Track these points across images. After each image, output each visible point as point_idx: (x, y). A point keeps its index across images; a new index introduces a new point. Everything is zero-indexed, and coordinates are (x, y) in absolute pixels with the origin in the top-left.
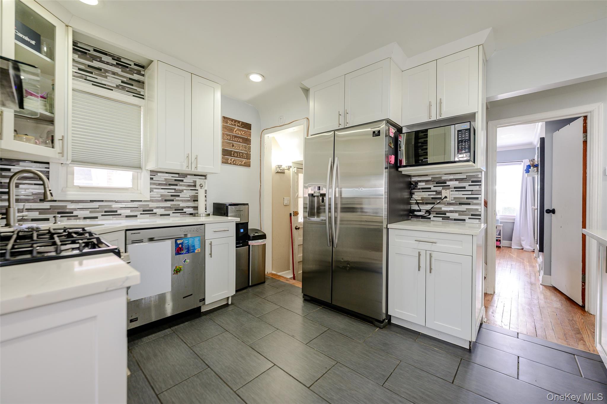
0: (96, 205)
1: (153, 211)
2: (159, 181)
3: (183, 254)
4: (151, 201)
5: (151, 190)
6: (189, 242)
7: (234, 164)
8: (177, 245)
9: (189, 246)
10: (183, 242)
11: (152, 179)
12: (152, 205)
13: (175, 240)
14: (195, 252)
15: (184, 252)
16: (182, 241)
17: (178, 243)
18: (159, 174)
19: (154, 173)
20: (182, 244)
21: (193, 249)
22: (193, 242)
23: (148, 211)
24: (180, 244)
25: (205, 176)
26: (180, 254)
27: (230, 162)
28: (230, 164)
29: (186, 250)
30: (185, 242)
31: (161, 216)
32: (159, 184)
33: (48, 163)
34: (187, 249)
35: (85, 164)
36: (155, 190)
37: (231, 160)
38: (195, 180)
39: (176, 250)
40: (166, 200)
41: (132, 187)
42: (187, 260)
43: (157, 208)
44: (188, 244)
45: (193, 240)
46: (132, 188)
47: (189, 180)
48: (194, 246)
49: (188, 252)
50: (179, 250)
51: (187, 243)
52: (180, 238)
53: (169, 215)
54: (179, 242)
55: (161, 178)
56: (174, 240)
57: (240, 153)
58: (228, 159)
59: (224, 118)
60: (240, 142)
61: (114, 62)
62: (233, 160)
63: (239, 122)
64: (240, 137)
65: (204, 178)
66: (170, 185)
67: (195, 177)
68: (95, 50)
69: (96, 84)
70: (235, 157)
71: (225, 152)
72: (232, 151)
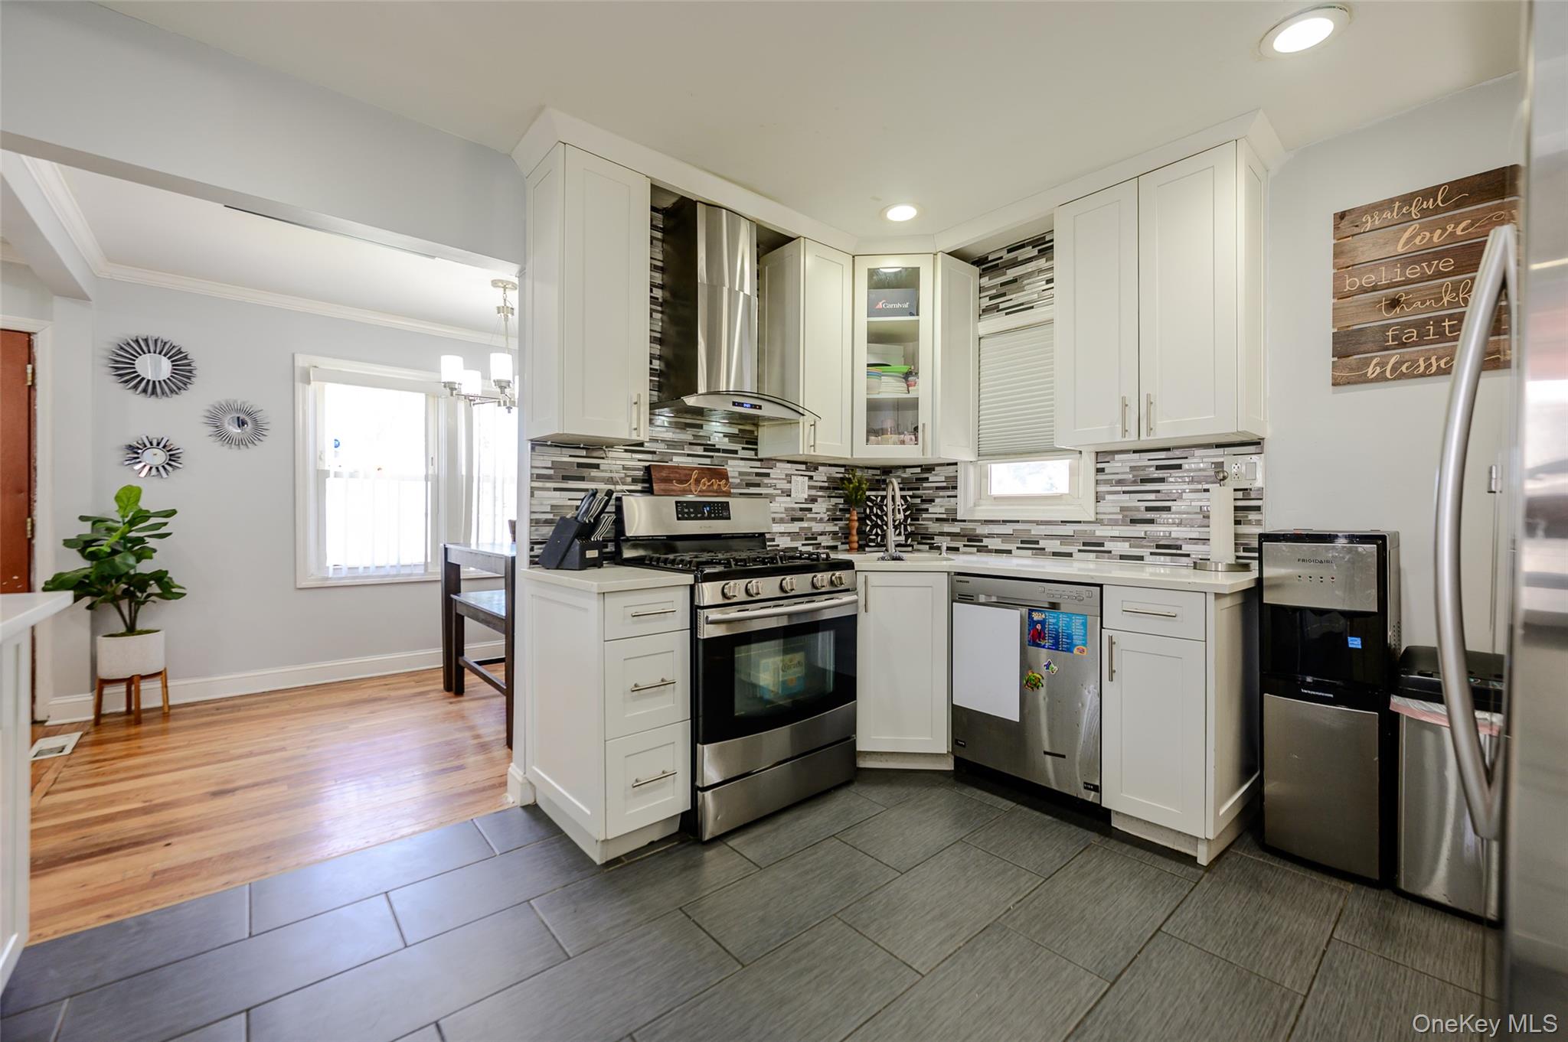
0: (1007, 529)
1: (1103, 546)
2: (1117, 474)
3: (1044, 647)
4: (1098, 522)
5: (1098, 499)
6: (1058, 621)
7: (1402, 376)
8: (1033, 623)
9: (1057, 631)
10: (1044, 620)
11: (1100, 471)
12: (1101, 532)
13: (1029, 610)
14: (1072, 652)
15: (1048, 643)
16: (1043, 616)
17: (1035, 619)
18: (1117, 457)
19: (1103, 456)
20: (1043, 622)
21: (1068, 644)
22: (1068, 625)
23: (1094, 546)
24: (1038, 622)
25: (1259, 443)
26: (1039, 645)
27: (1378, 370)
28: (1381, 378)
29: (1051, 641)
30: (1050, 620)
31: (1120, 559)
32: (1120, 482)
33: (956, 464)
34: (1054, 638)
35: (997, 457)
36: (1108, 497)
37: (1382, 365)
38: (1220, 460)
39: (1029, 634)
40: (1133, 521)
41: (1067, 492)
42: (1052, 665)
43: (1114, 538)
44: (1056, 627)
45: (1068, 619)
46: (1069, 494)
47: (1199, 462)
48: (1070, 636)
49: (1056, 646)
50: (1034, 635)
51: (1054, 624)
52: (1039, 609)
53: (1141, 558)
54: (1036, 616)
55: (1119, 466)
56: (1025, 610)
57: (1442, 319)
58: (1366, 363)
59: (1341, 216)
60: (1439, 275)
61: (1035, 252)
62: (1393, 361)
63: (1431, 193)
64: (1439, 255)
65: (1252, 449)
66: (1143, 481)
67: (1220, 451)
68: (1009, 251)
69: (1011, 311)
70: (1403, 345)
71: (1346, 344)
72: (1388, 327)
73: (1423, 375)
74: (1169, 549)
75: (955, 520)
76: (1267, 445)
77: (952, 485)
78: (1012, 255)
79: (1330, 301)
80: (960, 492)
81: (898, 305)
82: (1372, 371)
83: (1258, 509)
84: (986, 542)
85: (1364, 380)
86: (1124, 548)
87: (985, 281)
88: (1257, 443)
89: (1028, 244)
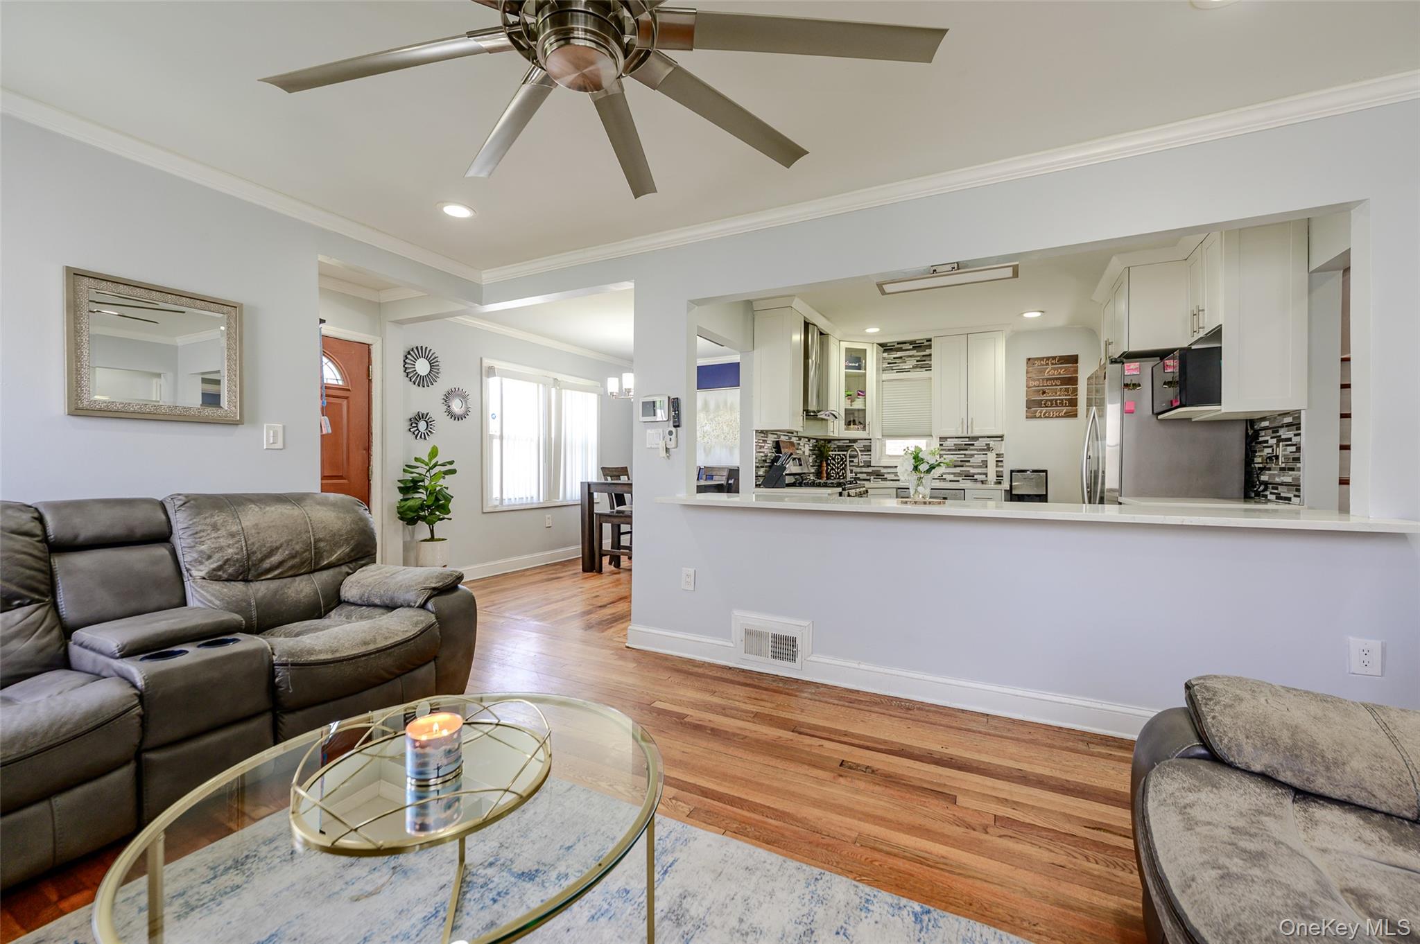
2: (949, 446)
7: (1046, 417)
11: (941, 445)
18: (948, 440)
19: (943, 439)
27: (1040, 415)
28: (1040, 417)
32: (949, 450)
33: (870, 439)
35: (890, 437)
36: (944, 456)
37: (1040, 413)
38: (989, 443)
40: (955, 466)
43: (947, 473)
47: (981, 443)
53: (959, 481)
55: (950, 443)
57: (1057, 400)
58: (1036, 411)
59: (1029, 359)
60: (1056, 385)
61: (911, 347)
62: (1044, 412)
63: (1054, 358)
64: (1057, 379)
65: (1000, 439)
66: (960, 450)
67: (989, 439)
68: (898, 344)
69: (901, 371)
70: (1047, 407)
71: (1031, 404)
72: (1042, 400)
73: (1052, 417)
74: (969, 476)
75: (871, 466)
76: (1005, 437)
77: (868, 449)
78: (899, 346)
79: (1025, 389)
80: (873, 453)
81: (854, 364)
82: (1038, 415)
83: (1002, 461)
84: (886, 476)
85: (1035, 417)
86: (951, 477)
87: (885, 355)
88: (1001, 437)
89: (908, 342)
